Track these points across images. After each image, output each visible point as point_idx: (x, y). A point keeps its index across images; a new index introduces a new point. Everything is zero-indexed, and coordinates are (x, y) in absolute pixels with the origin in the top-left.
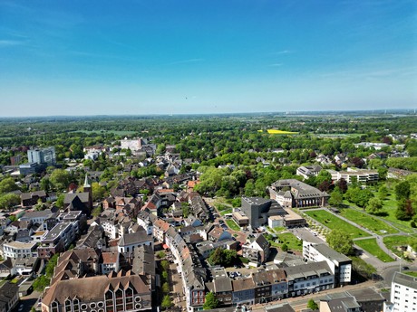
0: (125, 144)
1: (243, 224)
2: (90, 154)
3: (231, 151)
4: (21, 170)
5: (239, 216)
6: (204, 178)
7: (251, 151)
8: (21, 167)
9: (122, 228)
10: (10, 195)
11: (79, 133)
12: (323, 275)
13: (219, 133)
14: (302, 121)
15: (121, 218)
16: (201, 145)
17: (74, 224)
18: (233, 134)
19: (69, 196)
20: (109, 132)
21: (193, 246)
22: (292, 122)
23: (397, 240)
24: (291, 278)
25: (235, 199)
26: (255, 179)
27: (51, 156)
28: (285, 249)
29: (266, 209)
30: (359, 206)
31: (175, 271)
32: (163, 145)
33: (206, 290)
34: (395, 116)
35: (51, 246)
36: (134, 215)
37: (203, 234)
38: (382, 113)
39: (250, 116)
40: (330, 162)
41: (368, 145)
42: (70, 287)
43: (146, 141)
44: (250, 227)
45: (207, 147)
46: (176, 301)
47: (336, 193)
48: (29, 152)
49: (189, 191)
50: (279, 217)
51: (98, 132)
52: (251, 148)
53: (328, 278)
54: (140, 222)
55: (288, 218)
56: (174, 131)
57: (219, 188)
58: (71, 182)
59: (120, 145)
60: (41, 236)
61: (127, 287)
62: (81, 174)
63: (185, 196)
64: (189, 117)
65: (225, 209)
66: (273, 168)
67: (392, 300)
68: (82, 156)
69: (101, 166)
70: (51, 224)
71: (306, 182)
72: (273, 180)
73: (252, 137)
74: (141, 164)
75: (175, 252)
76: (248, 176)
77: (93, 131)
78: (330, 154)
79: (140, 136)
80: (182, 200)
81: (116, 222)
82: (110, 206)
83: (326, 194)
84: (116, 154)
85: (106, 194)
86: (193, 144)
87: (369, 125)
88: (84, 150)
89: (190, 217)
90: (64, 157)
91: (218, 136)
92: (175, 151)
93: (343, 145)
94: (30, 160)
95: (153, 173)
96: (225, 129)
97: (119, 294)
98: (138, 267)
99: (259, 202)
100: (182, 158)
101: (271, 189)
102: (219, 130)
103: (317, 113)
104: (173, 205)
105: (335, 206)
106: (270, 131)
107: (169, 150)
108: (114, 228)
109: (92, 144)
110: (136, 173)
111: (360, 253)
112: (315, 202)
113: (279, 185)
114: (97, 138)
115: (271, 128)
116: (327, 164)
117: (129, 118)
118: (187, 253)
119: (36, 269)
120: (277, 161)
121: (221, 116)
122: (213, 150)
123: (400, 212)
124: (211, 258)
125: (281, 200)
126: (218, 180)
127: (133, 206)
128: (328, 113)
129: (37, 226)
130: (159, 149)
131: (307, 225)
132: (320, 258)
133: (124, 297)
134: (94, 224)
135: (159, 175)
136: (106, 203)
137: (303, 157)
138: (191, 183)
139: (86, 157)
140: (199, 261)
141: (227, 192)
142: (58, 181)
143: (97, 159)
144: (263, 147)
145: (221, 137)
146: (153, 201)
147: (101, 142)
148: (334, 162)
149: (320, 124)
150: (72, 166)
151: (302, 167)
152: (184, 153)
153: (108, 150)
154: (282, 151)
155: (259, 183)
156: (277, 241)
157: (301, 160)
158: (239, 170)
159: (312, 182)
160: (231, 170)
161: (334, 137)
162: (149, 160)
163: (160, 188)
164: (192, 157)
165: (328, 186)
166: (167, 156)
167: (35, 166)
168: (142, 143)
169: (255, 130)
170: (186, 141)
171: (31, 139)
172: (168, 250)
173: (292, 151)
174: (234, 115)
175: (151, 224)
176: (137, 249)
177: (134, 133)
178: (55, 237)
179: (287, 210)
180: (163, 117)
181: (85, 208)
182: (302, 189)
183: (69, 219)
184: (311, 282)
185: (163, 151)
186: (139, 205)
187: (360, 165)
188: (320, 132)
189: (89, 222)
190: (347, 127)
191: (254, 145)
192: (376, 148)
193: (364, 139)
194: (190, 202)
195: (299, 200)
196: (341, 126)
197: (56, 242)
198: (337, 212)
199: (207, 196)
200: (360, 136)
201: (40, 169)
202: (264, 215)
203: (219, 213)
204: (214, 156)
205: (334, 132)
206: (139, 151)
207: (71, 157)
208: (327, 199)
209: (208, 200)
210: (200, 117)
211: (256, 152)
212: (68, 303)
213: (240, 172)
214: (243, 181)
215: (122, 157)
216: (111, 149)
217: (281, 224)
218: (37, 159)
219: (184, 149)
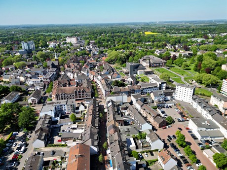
0: (68, 40)
1: (127, 73)
2: (52, 45)
3: (124, 43)
4: (20, 52)
5: (125, 70)
6: (110, 56)
7: (134, 43)
8: (20, 51)
9: (76, 74)
10: (22, 62)
11: (42, 34)
12: (155, 87)
13: (118, 34)
14: (165, 27)
15: (75, 70)
16: (108, 41)
17: (55, 73)
18: (126, 35)
19: (49, 63)
20: (58, 34)
21: (106, 80)
22: (159, 28)
24: (142, 88)
25: (124, 64)
26: (134, 56)
27: (32, 46)
28: (143, 81)
29: (137, 67)
30: (180, 66)
31: (99, 88)
32: (88, 40)
33: (111, 91)
34: (217, 23)
35: (48, 80)
36: (80, 69)
37: (110, 77)
38: (211, 22)
39: (136, 24)
40: (173, 48)
41: (194, 39)
43: (79, 38)
44: (129, 75)
45: (112, 42)
46: (100, 96)
47: (170, 61)
48: (22, 44)
49: (103, 62)
50: (142, 70)
51: (52, 34)
52: (135, 42)
53: (156, 88)
54: (82, 72)
55: (146, 70)
56: (93, 33)
57: (117, 60)
58: (46, 57)
59: (65, 40)
60: (41, 77)
61: (82, 89)
62: (50, 54)
63: (101, 64)
64: (101, 25)
65: (120, 68)
66: (143, 51)
67: (176, 92)
68: (47, 46)
69: (59, 51)
70: (44, 73)
71: (158, 57)
72: (142, 56)
73: (135, 36)
74: (78, 50)
75: (98, 82)
76: (131, 54)
77: (49, 33)
78: (174, 45)
79: (75, 36)
80: (100, 65)
81: (73, 72)
82: (68, 67)
83: (165, 61)
84: (65, 45)
85: (65, 62)
86: (104, 40)
87: (200, 29)
88: (48, 43)
89: (104, 71)
90: (38, 47)
91: (117, 36)
92: (95, 43)
93: (182, 39)
94: (23, 47)
95: (85, 54)
96: (121, 32)
97: (79, 92)
98: (85, 85)
99: (134, 64)
100: (98, 47)
101: (141, 60)
102: (118, 32)
103: (175, 22)
104: (96, 67)
105: (169, 66)
106: (146, 33)
107: (92, 43)
108: (72, 74)
109: (51, 40)
110: (77, 54)
111: (173, 82)
112: (159, 65)
113: (145, 58)
114: (53, 37)
115: (147, 31)
116: (171, 49)
117: (67, 26)
118: (103, 81)
119: (44, 87)
120: (147, 48)
121: (120, 24)
122: (114, 43)
123: (196, 68)
124: (113, 84)
125: (144, 64)
126: (116, 56)
127: (78, 66)
128: (181, 22)
129: (38, 74)
130: (86, 43)
131: (153, 73)
132: (155, 82)
133: (81, 93)
134: (63, 73)
135: (88, 55)
136: (66, 66)
137: (160, 46)
138: (104, 58)
139: (50, 47)
140: (108, 84)
141: (120, 62)
142: (41, 57)
143: (55, 48)
144: (141, 41)
145: (119, 36)
146: (87, 65)
147: (55, 39)
148: (175, 48)
149: (174, 29)
150: (45, 51)
151: (157, 50)
152: (100, 44)
153: (60, 43)
154: (150, 43)
155: (136, 57)
156: (140, 79)
157: (158, 47)
158: (127, 52)
159: (160, 57)
160: (123, 52)
161: (179, 35)
162: (82, 48)
163: (89, 60)
164: (104, 47)
165: (168, 58)
166: (91, 46)
167: (26, 50)
168: (77, 39)
169: (138, 32)
170: (100, 38)
171: (17, 38)
172: (95, 82)
173: (155, 43)
174: (127, 24)
175: (88, 72)
176: (83, 81)
177: (72, 34)
178: (48, 77)
179: (146, 68)
180: (86, 25)
181: (58, 68)
182: (155, 59)
183: (51, 72)
184: (150, 89)
185: (89, 44)
186: (81, 67)
187: (186, 49)
188: (173, 33)
189: (60, 73)
190: (188, 30)
191: (136, 40)
192: (199, 41)
193: (194, 37)
194: (104, 66)
195: (152, 64)
196: (185, 30)
197: (50, 78)
198: (168, 69)
199: (111, 64)
200: (193, 35)
201: (29, 52)
202: (136, 70)
203: (117, 70)
204: (115, 46)
205: (180, 33)
206: (76, 43)
207: (42, 47)
208: (165, 63)
210: (107, 25)
211: (136, 44)
212: (61, 95)
213: (127, 53)
214: (128, 57)
215: (68, 46)
216: (62, 43)
217: (143, 73)
218: (26, 47)
219: (99, 42)
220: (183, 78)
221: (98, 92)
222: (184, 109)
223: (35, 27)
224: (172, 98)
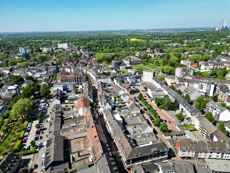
0: (60, 46)
1: (112, 69)
2: (45, 50)
3: (110, 48)
5: (111, 66)
6: (99, 57)
7: (120, 48)
9: (72, 69)
10: (25, 63)
12: (130, 75)
14: (149, 34)
16: (97, 46)
17: (55, 69)
18: (113, 41)
24: (122, 75)
29: (120, 64)
32: (78, 46)
35: (52, 73)
37: (99, 71)
38: (193, 29)
43: (70, 44)
44: (114, 69)
45: (100, 47)
47: (146, 60)
48: (20, 49)
49: (93, 61)
50: (124, 66)
56: (83, 40)
57: (104, 60)
58: (44, 59)
59: (57, 46)
64: (89, 32)
66: (126, 54)
70: (47, 70)
73: (121, 42)
74: (71, 54)
76: (116, 55)
80: (91, 64)
81: (70, 68)
82: (65, 65)
83: (142, 60)
84: (57, 50)
86: (93, 45)
88: (41, 49)
89: (94, 67)
90: (33, 52)
91: (105, 42)
92: (85, 48)
94: (21, 52)
95: (77, 56)
96: (109, 39)
100: (88, 51)
101: (123, 60)
102: (106, 39)
104: (88, 65)
106: (131, 40)
107: (82, 48)
108: (69, 70)
109: (43, 46)
110: (70, 56)
112: (137, 63)
114: (44, 44)
115: (133, 38)
118: (94, 72)
119: (50, 78)
122: (102, 48)
125: (126, 62)
126: (104, 57)
130: (77, 48)
131: (132, 68)
133: (79, 79)
134: (62, 69)
135: (80, 57)
138: (93, 59)
139: (44, 51)
141: (107, 61)
144: (126, 46)
145: (106, 42)
146: (80, 64)
151: (138, 53)
152: (89, 49)
153: (52, 48)
154: (133, 48)
155: (120, 58)
158: (113, 54)
159: (139, 57)
162: (74, 52)
163: (81, 60)
164: (93, 51)
166: (81, 50)
167: (24, 54)
168: (68, 45)
169: (124, 39)
170: (89, 44)
172: (88, 74)
176: (79, 73)
178: (52, 71)
179: (127, 65)
180: (74, 32)
185: (79, 49)
188: (155, 40)
190: (169, 37)
191: (121, 46)
194: (94, 64)
195: (132, 62)
198: (144, 65)
201: (27, 56)
202: (119, 66)
205: (162, 40)
206: (68, 48)
209: (100, 64)
210: (95, 32)
212: (65, 80)
215: (61, 51)
216: (54, 48)
217: (124, 68)
218: (24, 52)
219: (89, 47)
220: (153, 70)
224: (141, 80)
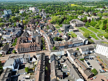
1: (62, 31)
2: (21, 12)
3: (60, 11)
5: (62, 29)
6: (53, 19)
7: (66, 11)
8: (3, 15)
9: (32, 32)
10: (2, 23)
11: (17, 5)
12: (81, 43)
13: (57, 5)
14: (81, 2)
15: (31, 29)
16: (52, 9)
17: (20, 31)
18: (61, 6)
19: (17, 23)
20: (25, 5)
21: (50, 36)
22: (78, 2)
23: (101, 35)
24: (73, 43)
25: (61, 25)
26: (66, 19)
27: (10, 13)
28: (73, 37)
29: (68, 27)
30: (93, 26)
31: (46, 42)
32: (41, 9)
33: (53, 46)
35: (15, 36)
36: (35, 29)
37: (53, 34)
40: (87, 14)
41: (98, 9)
42: (21, 45)
43: (36, 8)
44: (64, 32)
45: (54, 10)
46: (46, 48)
47: (87, 23)
48: (4, 11)
49: (49, 23)
50: (72, 29)
51: (22, 5)
52: (66, 10)
55: (74, 29)
56: (44, 5)
57: (57, 22)
58: (17, 20)
59: (29, 9)
60: (12, 34)
61: (35, 45)
62: (19, 18)
63: (48, 24)
65: (58, 27)
66: (71, 16)
68: (19, 12)
69: (24, 15)
70: (14, 31)
71: (80, 20)
72: (71, 20)
73: (66, 7)
74: (35, 15)
75: (46, 38)
77: (21, 5)
78: (87, 12)
79: (34, 6)
80: (47, 25)
81: (30, 31)
82: (28, 26)
84: (28, 12)
85: (27, 23)
86: (49, 9)
87: (100, 3)
88: (19, 11)
89: (49, 29)
90: (14, 13)
91: (56, 6)
92: (44, 11)
93: (92, 9)
94: (5, 13)
95: (39, 17)
96: (59, 4)
97: (33, 47)
98: (37, 41)
99: (67, 25)
100: (46, 13)
101: (70, 22)
102: (57, 4)
104: (45, 26)
105: (87, 26)
106: (71, 5)
107: (43, 11)
109: (21, 9)
110: (34, 17)
111: (91, 38)
112: (81, 25)
113: (73, 21)
114: (22, 7)
116: (86, 15)
118: (48, 38)
119: (12, 41)
120: (73, 14)
122: (55, 11)
123: (103, 28)
124: (54, 39)
125: (73, 25)
126: (56, 19)
127: (34, 26)
129: (10, 31)
130: (40, 11)
131: (79, 31)
132: (81, 39)
134: (25, 31)
135: (40, 18)
137: (80, 13)
138: (49, 21)
139: (20, 13)
140: (52, 40)
141: (59, 23)
142: (14, 19)
143: (23, 13)
144: (69, 10)
145: (57, 7)
146: (39, 25)
147: (23, 8)
148: (88, 14)
149: (86, 3)
150: (17, 15)
151: (79, 16)
152: (47, 12)
153: (26, 11)
154: (74, 11)
156: (71, 35)
157: (79, 14)
160: (60, 17)
161: (89, 7)
162: (37, 14)
163: (41, 22)
164: (49, 13)
165: (86, 21)
166: (42, 13)
167: (6, 15)
168: (35, 9)
169: (67, 5)
170: (47, 8)
171: (4, 7)
172: (44, 37)
173: (77, 11)
175: (39, 31)
176: (36, 37)
177: (33, 5)
178: (15, 34)
179: (74, 27)
181: (22, 27)
182: (79, 22)
183: (18, 30)
184: (78, 44)
185: (41, 11)
186: (36, 26)
187: (95, 15)
188: (86, 5)
189: (23, 30)
190: (94, 3)
191: (67, 9)
192: (101, 10)
193: (98, 7)
194: (49, 26)
195: (77, 25)
196: (92, 3)
197: (16, 35)
198: (87, 28)
199: (53, 24)
200: (97, 6)
201: (8, 16)
202: (68, 29)
203: (57, 28)
204: (55, 13)
205: (90, 5)
206: (34, 11)
207: (16, 13)
208: (85, 24)
209: (54, 25)
211: (67, 11)
212: (21, 49)
213: (63, 17)
214: (63, 20)
215: (30, 13)
216: (27, 10)
217: (72, 31)
218: (7, 13)
219: (47, 10)
220: (96, 34)
221: (45, 45)
222: (103, 61)
223: (14, 1)
224: (93, 52)
